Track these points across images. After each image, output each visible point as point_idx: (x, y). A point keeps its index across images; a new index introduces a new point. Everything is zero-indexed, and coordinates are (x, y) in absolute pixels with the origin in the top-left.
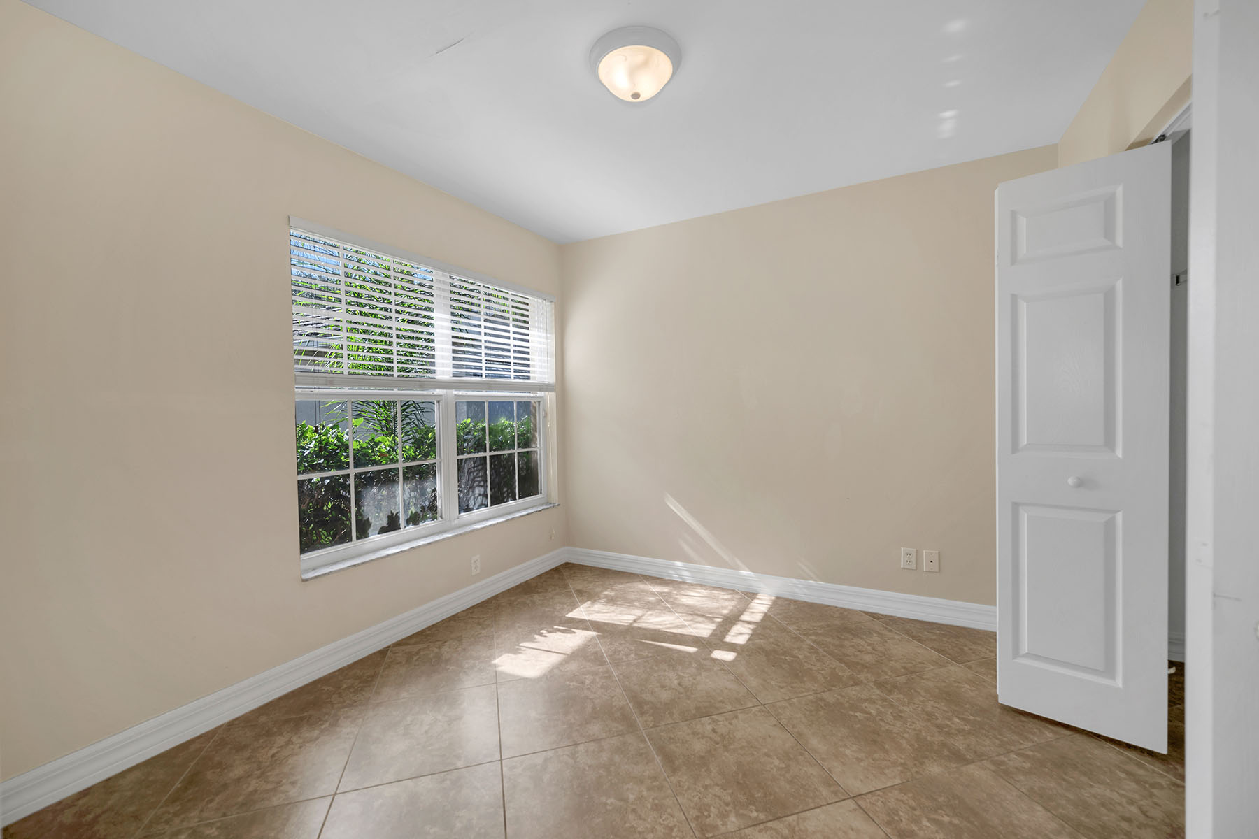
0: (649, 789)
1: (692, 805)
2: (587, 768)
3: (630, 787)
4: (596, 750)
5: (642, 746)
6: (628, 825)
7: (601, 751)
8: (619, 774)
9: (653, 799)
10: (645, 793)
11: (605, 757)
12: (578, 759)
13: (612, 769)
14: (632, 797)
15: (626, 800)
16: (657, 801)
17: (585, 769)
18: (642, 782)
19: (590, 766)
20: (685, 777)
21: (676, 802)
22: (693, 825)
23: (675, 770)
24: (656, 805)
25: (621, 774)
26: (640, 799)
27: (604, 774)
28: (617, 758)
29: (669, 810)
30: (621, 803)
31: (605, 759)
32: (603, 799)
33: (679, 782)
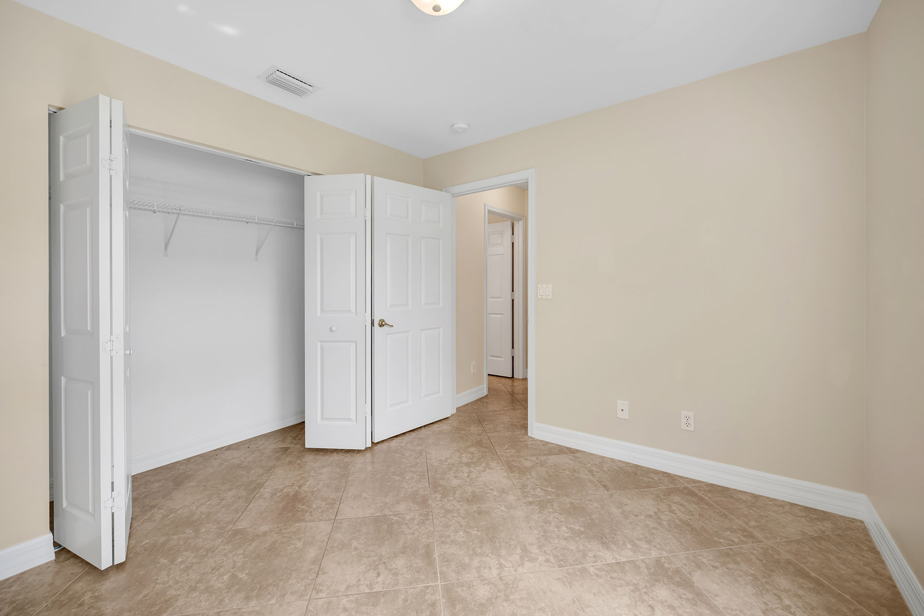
0: (449, 536)
1: (427, 526)
2: (490, 554)
3: (461, 539)
4: (482, 569)
5: (444, 569)
6: (466, 520)
7: (479, 567)
8: (467, 548)
9: (448, 530)
10: (452, 534)
11: (476, 562)
12: (497, 562)
13: (471, 552)
14: (461, 533)
15: (465, 532)
16: (447, 529)
17: (491, 554)
18: (452, 541)
19: (488, 556)
20: (423, 541)
21: (435, 528)
22: (431, 517)
23: (428, 546)
24: (448, 528)
25: (465, 548)
26: (456, 532)
27: (477, 549)
28: (467, 560)
29: (441, 524)
30: (468, 530)
31: (476, 561)
32: (479, 533)
33: (428, 538)
